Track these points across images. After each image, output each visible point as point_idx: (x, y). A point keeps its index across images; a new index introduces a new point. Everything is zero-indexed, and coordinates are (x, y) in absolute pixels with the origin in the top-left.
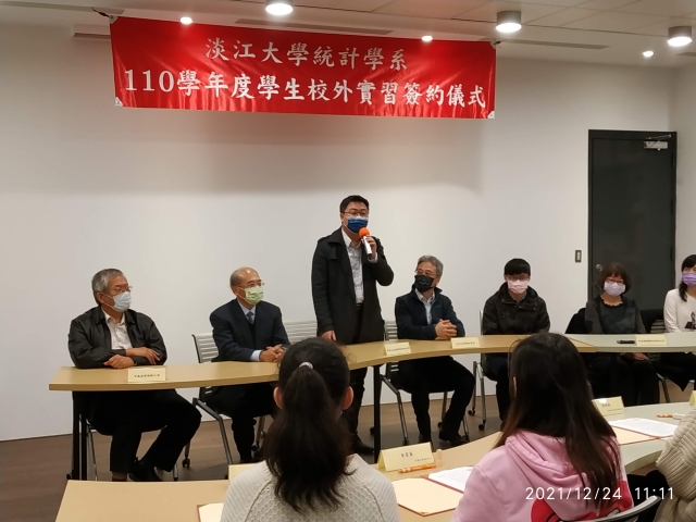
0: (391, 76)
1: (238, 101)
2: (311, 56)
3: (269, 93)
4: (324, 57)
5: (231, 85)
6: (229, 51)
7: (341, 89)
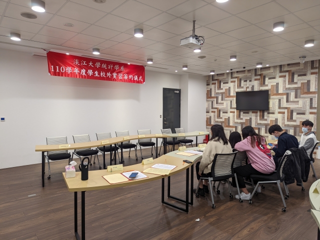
0: (120, 72)
1: (82, 76)
2: (101, 66)
3: (91, 74)
4: (104, 66)
5: (80, 71)
6: (80, 63)
7: (109, 74)
